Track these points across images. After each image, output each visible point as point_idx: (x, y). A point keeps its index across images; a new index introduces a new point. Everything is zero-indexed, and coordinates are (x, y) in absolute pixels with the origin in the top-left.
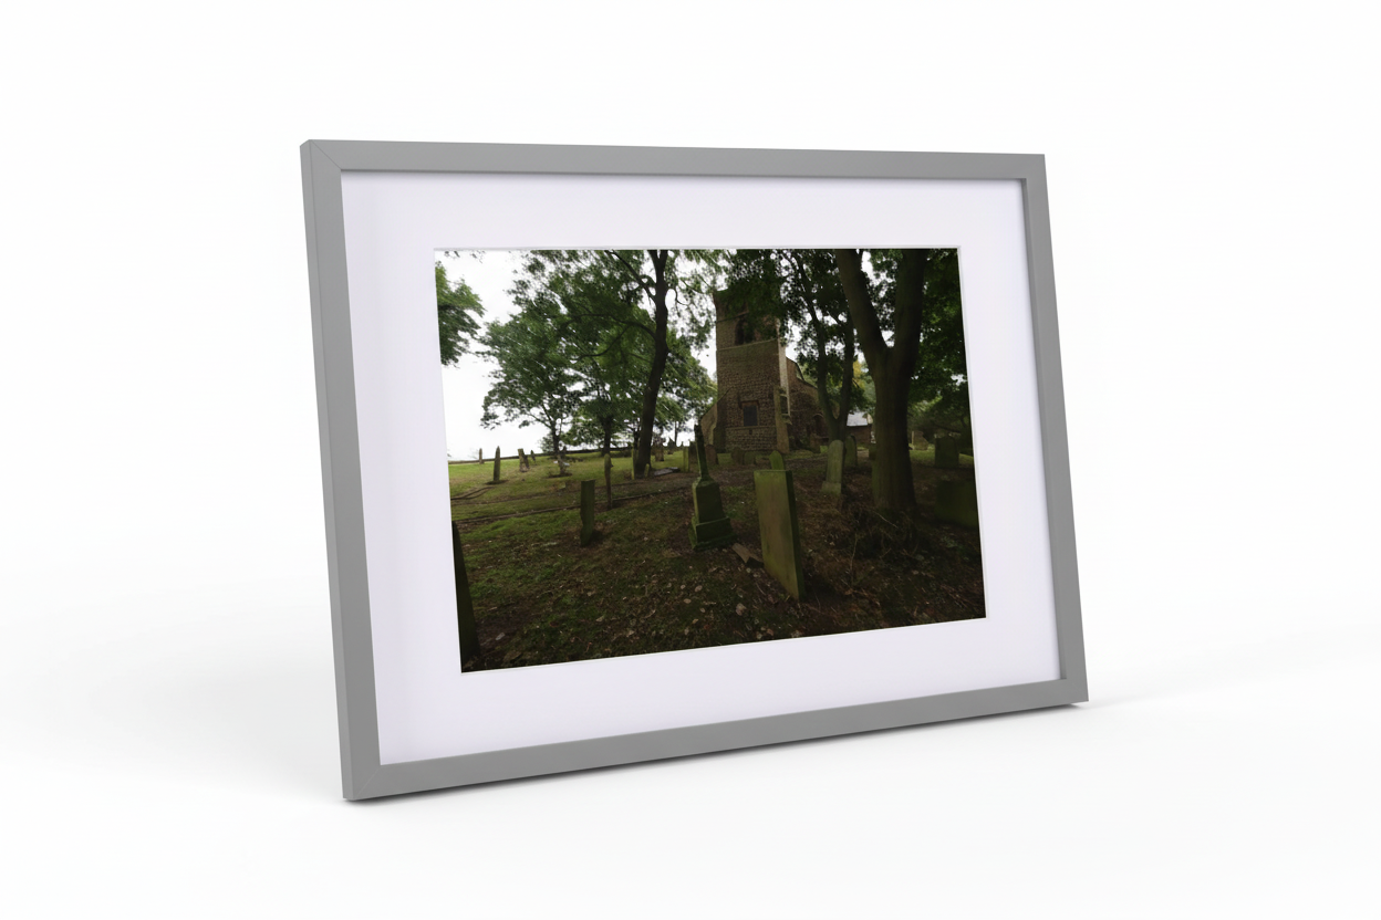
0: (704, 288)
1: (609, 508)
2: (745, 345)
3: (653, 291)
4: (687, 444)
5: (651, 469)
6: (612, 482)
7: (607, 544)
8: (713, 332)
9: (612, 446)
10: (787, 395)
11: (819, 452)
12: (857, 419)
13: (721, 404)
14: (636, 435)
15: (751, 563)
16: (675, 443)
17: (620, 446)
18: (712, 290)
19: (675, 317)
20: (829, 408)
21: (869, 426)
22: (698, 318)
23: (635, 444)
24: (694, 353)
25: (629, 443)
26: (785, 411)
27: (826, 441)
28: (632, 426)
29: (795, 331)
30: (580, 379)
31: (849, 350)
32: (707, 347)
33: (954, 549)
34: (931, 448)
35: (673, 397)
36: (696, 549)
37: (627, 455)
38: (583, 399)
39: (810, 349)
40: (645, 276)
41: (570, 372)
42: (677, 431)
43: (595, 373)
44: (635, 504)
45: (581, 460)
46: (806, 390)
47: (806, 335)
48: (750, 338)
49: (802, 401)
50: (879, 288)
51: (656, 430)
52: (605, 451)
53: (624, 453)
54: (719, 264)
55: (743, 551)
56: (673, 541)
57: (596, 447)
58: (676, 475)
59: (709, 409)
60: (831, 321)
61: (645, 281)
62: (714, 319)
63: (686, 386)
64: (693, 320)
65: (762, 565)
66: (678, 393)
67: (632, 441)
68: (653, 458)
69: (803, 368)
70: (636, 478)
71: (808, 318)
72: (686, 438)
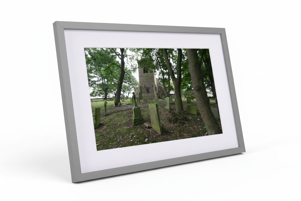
0: (135, 59)
1: (106, 116)
2: (146, 74)
3: (120, 57)
4: (131, 97)
5: (120, 104)
6: (107, 108)
7: (105, 127)
8: (138, 69)
9: (107, 97)
10: (156, 86)
11: (164, 99)
12: (172, 92)
13: (141, 87)
14: (115, 94)
15: (149, 128)
16: (128, 97)
17: (110, 97)
18: (137, 60)
19: (127, 64)
20: (166, 90)
21: (174, 94)
22: (133, 65)
23: (115, 96)
24: (133, 74)
25: (113, 96)
26: (156, 90)
27: (165, 97)
28: (114, 92)
29: (158, 72)
30: (96, 77)
31: (169, 78)
32: (136, 73)
33: (191, 119)
34: (186, 99)
35: (127, 85)
36: (134, 126)
37: (113, 100)
38: (97, 83)
39: (161, 76)
40: (117, 53)
41: (92, 75)
42: (129, 94)
43: (101, 75)
44: (114, 114)
45: (96, 101)
46: (161, 86)
47: (160, 73)
48: (147, 72)
49: (160, 87)
50: (174, 66)
51: (122, 93)
52: (105, 98)
53: (111, 99)
54: (138, 54)
55: (147, 125)
56: (127, 124)
57: (101, 97)
58: (128, 105)
59: (137, 88)
60: (165, 71)
61: (118, 54)
62: (137, 66)
63: (131, 82)
64: (132, 66)
65: (151, 128)
66: (129, 84)
67: (114, 96)
68: (121, 101)
69: (160, 81)
70: (116, 106)
71: (160, 70)
72: (131, 96)
